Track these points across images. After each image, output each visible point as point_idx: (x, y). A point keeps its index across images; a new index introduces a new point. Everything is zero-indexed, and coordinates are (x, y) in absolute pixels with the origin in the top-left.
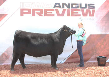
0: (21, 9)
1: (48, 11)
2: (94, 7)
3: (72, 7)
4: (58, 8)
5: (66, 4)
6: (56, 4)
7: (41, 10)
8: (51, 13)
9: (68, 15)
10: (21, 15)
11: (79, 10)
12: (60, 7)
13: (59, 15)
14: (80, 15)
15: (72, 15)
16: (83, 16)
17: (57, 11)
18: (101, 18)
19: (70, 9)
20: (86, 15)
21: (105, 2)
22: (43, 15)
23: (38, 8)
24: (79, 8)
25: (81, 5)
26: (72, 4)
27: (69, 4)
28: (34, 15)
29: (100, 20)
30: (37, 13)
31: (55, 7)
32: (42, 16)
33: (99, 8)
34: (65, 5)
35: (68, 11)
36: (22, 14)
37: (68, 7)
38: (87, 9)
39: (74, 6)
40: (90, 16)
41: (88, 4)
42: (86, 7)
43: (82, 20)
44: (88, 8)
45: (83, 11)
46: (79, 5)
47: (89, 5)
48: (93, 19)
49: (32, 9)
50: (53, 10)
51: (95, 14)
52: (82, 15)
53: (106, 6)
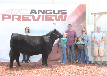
1: (25, 17)
2: (66, 13)
3: (46, 13)
4: (34, 14)
5: (41, 11)
6: (32, 10)
7: (19, 16)
8: (28, 18)
11: (53, 16)
12: (35, 13)
13: (34, 20)
14: (53, 20)
15: (47, 20)
19: (45, 14)
20: (59, 20)
21: (76, 8)
22: (21, 20)
23: (17, 14)
24: (53, 14)
25: (54, 11)
26: (47, 11)
27: (44, 11)
30: (16, 18)
31: (31, 13)
32: (20, 21)
33: (71, 14)
35: (43, 16)
36: (3, 19)
37: (43, 13)
38: (60, 14)
39: (48, 12)
40: (62, 21)
42: (58, 13)
43: (55, 24)
44: (61, 14)
46: (53, 11)
47: (61, 11)
49: (12, 15)
50: (30, 16)
51: (67, 19)
52: (55, 20)
53: (77, 12)
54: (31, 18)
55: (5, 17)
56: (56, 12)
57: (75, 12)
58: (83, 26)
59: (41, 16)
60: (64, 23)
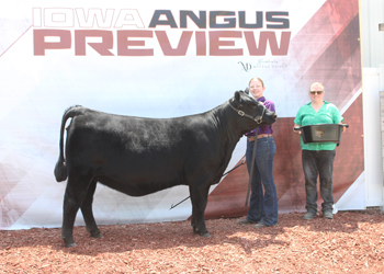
0: (35, 31)
1: (130, 39)
2: (286, 24)
3: (213, 24)
4: (166, 28)
5: (191, 14)
6: (158, 13)
7: (107, 35)
8: (142, 43)
9: (201, 51)
10: (35, 54)
11: (238, 35)
13: (168, 50)
14: (239, 52)
15: (215, 52)
16: (251, 54)
17: (163, 38)
18: (313, 62)
19: (208, 30)
20: (261, 52)
21: (325, 5)
22: (114, 50)
23: (95, 28)
24: (237, 28)
25: (242, 14)
26: (214, 14)
27: (203, 13)
28: (80, 51)
29: (309, 67)
30: (91, 45)
31: (155, 22)
32: (111, 54)
33: (305, 27)
34: (188, 18)
37: (200, 22)
38: (264, 29)
41: (267, 13)
42: (259, 24)
43: (246, 67)
44: (268, 26)
45: (250, 37)
46: (237, 17)
47: (270, 15)
48: (285, 66)
49: (76, 31)
51: (290, 46)
52: (246, 51)
53: (327, 18)
54: (152, 43)
55: (48, 39)
56: (248, 21)
57: (321, 20)
58: (350, 73)
59: (194, 36)
60: (280, 63)
